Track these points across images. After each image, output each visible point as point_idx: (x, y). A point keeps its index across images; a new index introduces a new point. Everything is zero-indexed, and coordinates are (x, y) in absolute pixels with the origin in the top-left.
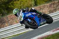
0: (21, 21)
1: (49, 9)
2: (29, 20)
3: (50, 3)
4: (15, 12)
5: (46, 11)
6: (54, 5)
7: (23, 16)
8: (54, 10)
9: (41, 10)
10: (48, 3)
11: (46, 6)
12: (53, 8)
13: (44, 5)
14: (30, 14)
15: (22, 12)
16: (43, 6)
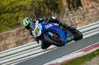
0: (38, 35)
1: (17, 38)
2: (51, 34)
3: (18, 29)
4: (26, 23)
5: (11, 42)
6: (24, 32)
7: (41, 27)
8: (24, 40)
9: (3, 40)
10: (14, 29)
11: (12, 34)
12: (23, 37)
13: (7, 32)
14: (51, 25)
15: (39, 23)
16: (6, 34)
